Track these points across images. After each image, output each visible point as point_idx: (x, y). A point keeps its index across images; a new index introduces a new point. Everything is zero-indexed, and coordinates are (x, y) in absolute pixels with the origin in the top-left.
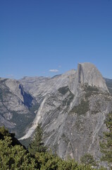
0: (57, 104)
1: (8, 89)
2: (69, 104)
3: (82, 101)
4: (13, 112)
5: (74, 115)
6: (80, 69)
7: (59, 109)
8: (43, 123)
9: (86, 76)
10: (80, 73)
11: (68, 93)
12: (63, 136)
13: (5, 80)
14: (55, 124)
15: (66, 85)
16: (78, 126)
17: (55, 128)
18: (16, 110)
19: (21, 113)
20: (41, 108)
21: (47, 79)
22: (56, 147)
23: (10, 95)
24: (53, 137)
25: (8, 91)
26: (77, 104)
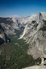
0: (32, 27)
1: (13, 21)
2: (36, 27)
3: (44, 26)
4: (15, 29)
5: (42, 31)
6: (40, 14)
8: (27, 34)
9: (43, 17)
10: (40, 16)
11: (35, 23)
12: (38, 39)
13: (12, 18)
14: (32, 34)
15: (34, 20)
16: (44, 35)
17: (32, 35)
20: (25, 28)
23: (14, 23)
24: (32, 39)
26: (42, 27)
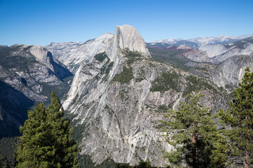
0: (94, 73)
1: (34, 58)
2: (108, 72)
3: (125, 68)
4: (43, 85)
5: (117, 84)
6: (119, 33)
7: (97, 78)
8: (80, 95)
9: (126, 40)
10: (118, 37)
11: (106, 60)
12: (107, 107)
13: (30, 47)
14: (94, 96)
15: (103, 51)
16: (122, 96)
17: (94, 99)
18: (46, 81)
19: (52, 84)
20: (76, 79)
21: (78, 45)
22: (98, 119)
23: (37, 65)
24: (94, 110)
25: (34, 60)
26: (119, 72)
